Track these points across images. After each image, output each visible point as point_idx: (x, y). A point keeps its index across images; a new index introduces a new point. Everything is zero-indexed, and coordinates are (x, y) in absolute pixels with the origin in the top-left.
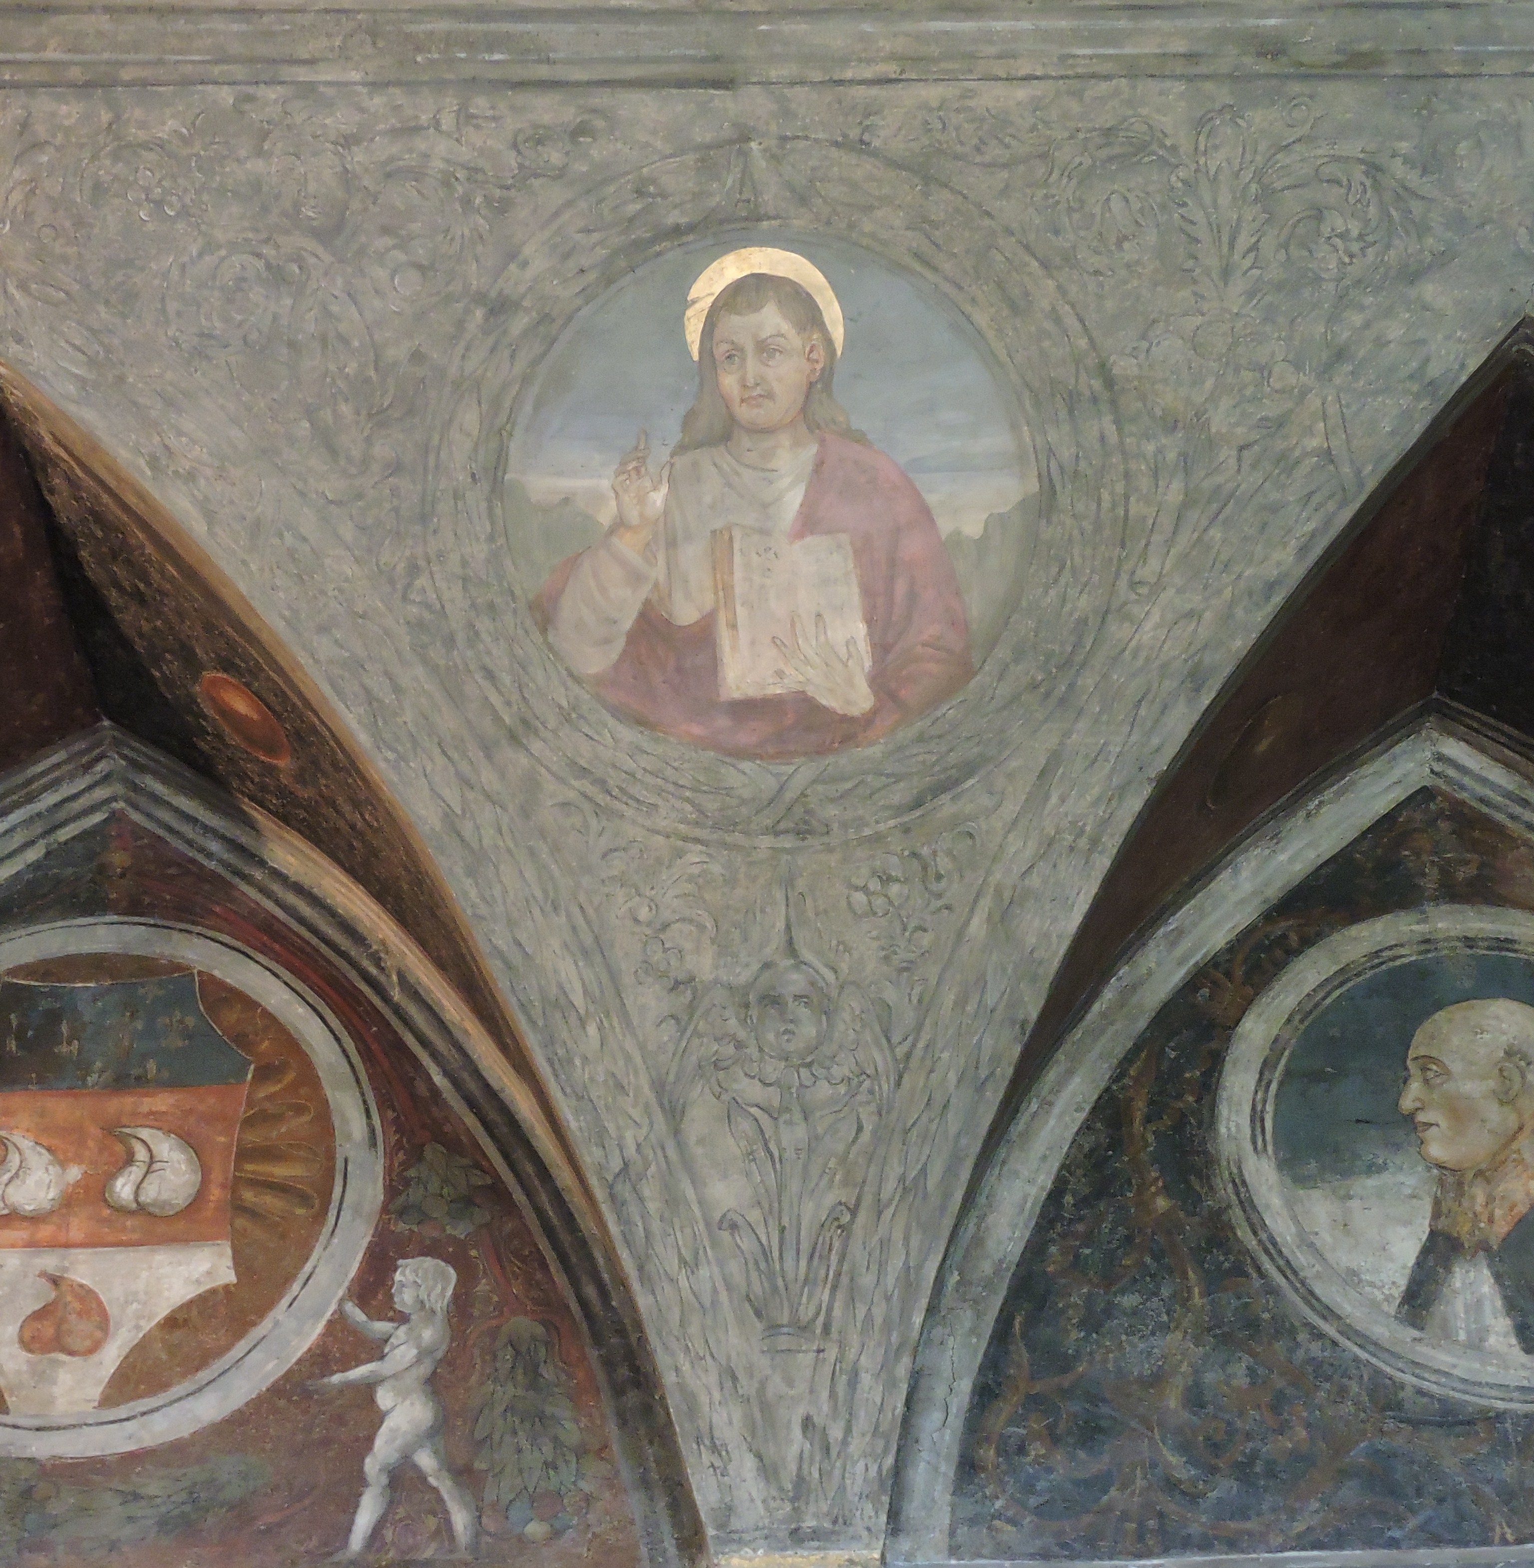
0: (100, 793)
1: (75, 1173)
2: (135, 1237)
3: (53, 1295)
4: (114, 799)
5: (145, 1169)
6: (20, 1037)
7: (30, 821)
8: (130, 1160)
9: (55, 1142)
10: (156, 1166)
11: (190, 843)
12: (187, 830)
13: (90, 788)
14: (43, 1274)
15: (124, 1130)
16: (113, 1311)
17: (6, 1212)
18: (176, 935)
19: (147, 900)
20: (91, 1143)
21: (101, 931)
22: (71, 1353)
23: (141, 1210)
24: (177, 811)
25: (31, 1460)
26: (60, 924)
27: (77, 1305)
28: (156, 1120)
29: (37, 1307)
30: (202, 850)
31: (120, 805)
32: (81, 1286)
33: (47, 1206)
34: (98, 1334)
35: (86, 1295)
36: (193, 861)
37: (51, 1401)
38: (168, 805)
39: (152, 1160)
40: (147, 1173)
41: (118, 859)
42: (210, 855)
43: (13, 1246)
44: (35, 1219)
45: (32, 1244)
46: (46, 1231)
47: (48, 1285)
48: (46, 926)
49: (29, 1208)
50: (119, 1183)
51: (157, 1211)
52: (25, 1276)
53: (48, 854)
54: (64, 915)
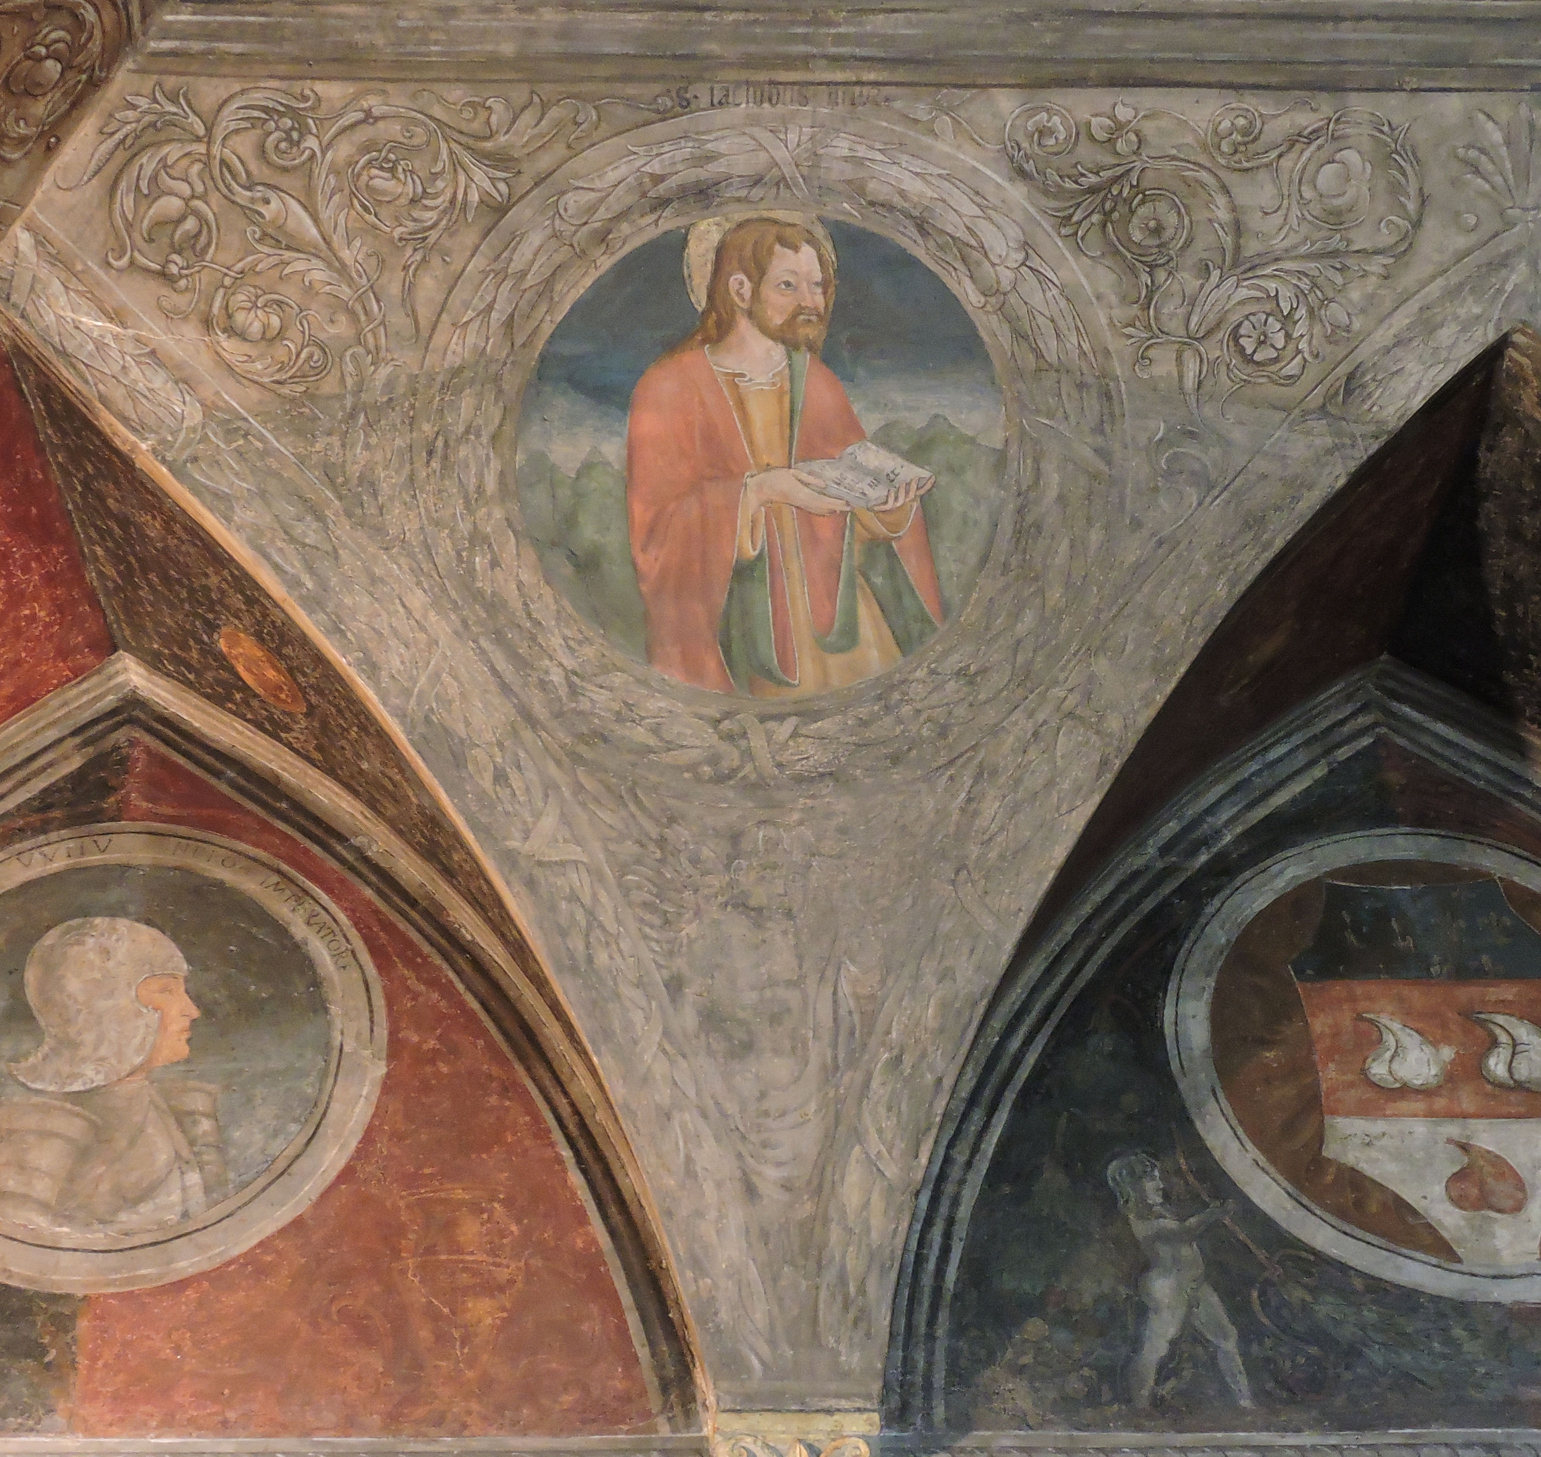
0: (1363, 720)
1: (1448, 1053)
2: (1522, 1110)
3: (1466, 1160)
4: (1376, 724)
5: (1510, 1051)
6: (1357, 931)
7: (1307, 743)
8: (1494, 1043)
9: (1420, 1025)
10: (1519, 1048)
11: (1455, 764)
12: (1448, 753)
13: (1353, 715)
14: (1450, 1141)
15: (1482, 1016)
16: (1523, 1174)
17: (1397, 1085)
18: (1469, 846)
19: (1432, 814)
20: (1453, 1027)
21: (1400, 840)
22: (1499, 1211)
23: (1519, 1086)
24: (1436, 735)
25: (1497, 1304)
26: (1358, 834)
27: (1490, 1169)
28: (1505, 1007)
29: (1456, 1169)
30: (1467, 771)
31: (1383, 730)
32: (1489, 1152)
33: (1434, 1082)
34: (1520, 1195)
35: (1497, 1161)
36: (1462, 780)
37: (1497, 1252)
38: (1426, 731)
39: (1515, 1044)
40: (1514, 1054)
41: (1395, 778)
42: (1476, 776)
43: (1415, 1116)
44: (1426, 1092)
45: (1430, 1114)
46: (1440, 1103)
47: (1459, 1151)
48: (1348, 835)
49: (1419, 1082)
50: (1492, 1062)
51: (1534, 1088)
52: (1436, 1142)
53: (1331, 771)
54: (1361, 826)
